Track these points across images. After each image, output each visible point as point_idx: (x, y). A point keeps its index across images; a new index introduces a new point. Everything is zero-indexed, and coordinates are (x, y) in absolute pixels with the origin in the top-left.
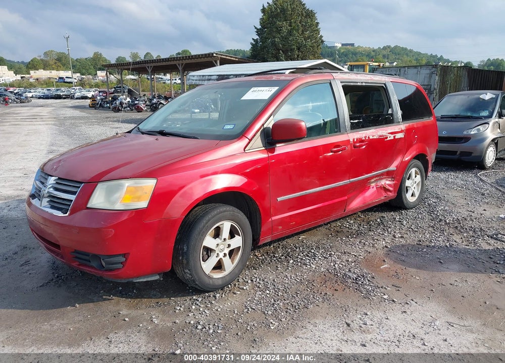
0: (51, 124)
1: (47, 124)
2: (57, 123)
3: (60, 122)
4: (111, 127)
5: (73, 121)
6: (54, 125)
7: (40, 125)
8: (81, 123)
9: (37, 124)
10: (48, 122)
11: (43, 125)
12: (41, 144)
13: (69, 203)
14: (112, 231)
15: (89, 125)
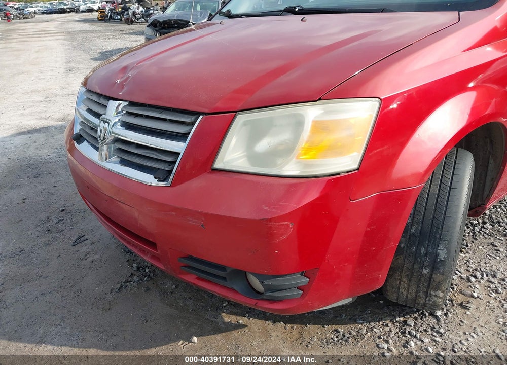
0: (62, 39)
1: (57, 39)
2: (67, 37)
3: (71, 35)
4: (129, 41)
5: (85, 35)
6: (64, 39)
7: (49, 40)
8: (95, 37)
9: (46, 40)
10: (57, 38)
11: (53, 40)
12: (57, 62)
13: (169, 159)
14: (288, 225)
15: (104, 39)
